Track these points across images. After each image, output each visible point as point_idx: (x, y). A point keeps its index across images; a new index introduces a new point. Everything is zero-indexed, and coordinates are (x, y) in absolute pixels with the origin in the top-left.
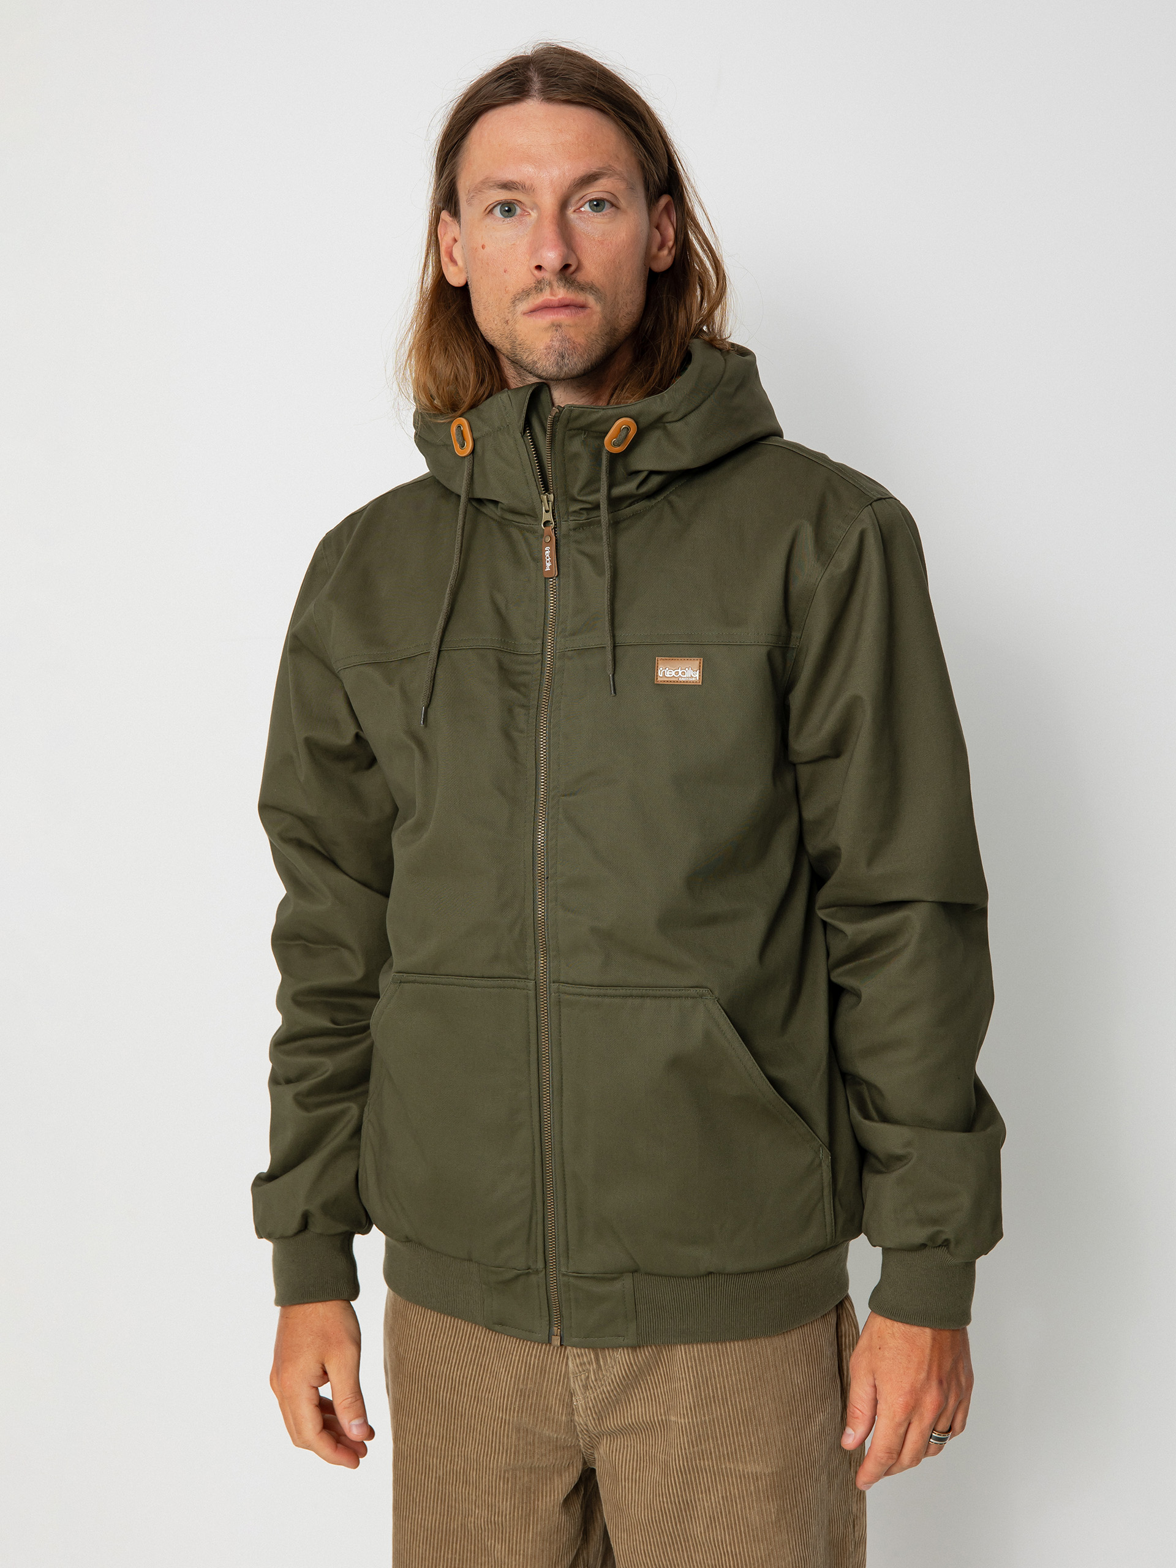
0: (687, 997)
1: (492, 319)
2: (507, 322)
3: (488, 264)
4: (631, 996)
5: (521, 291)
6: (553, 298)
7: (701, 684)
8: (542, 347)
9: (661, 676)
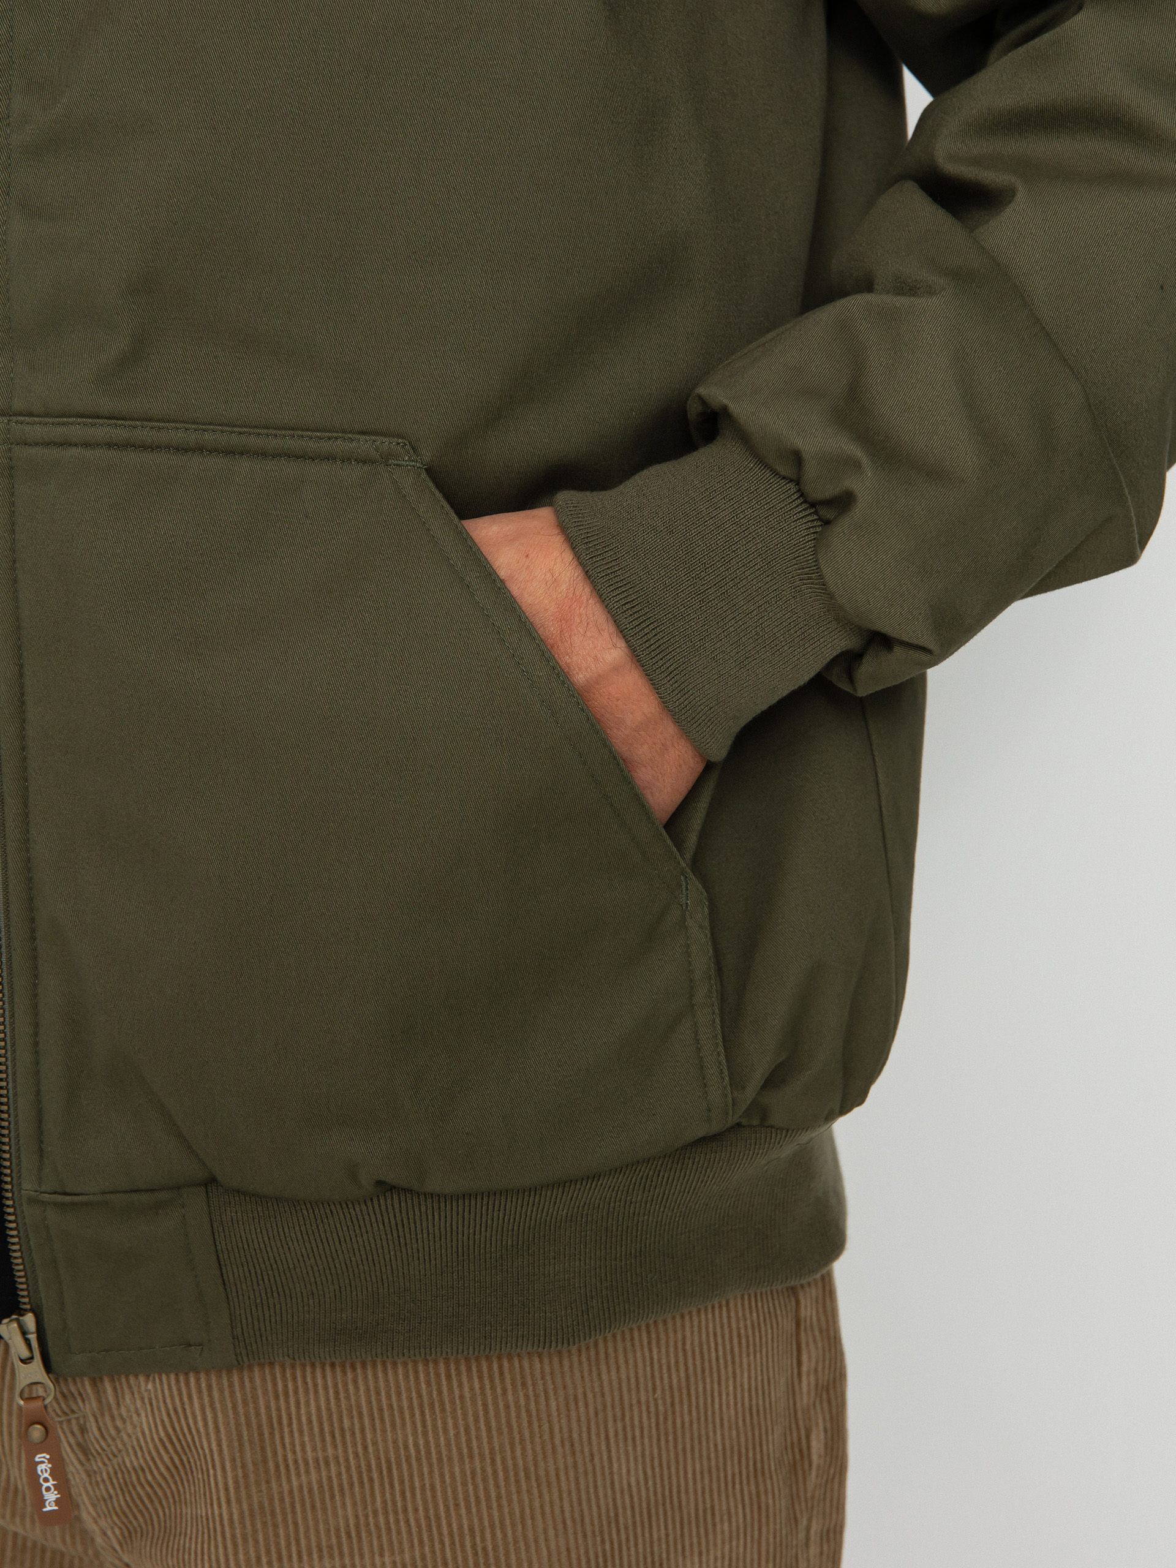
0: (347, 459)
4: (200, 449)
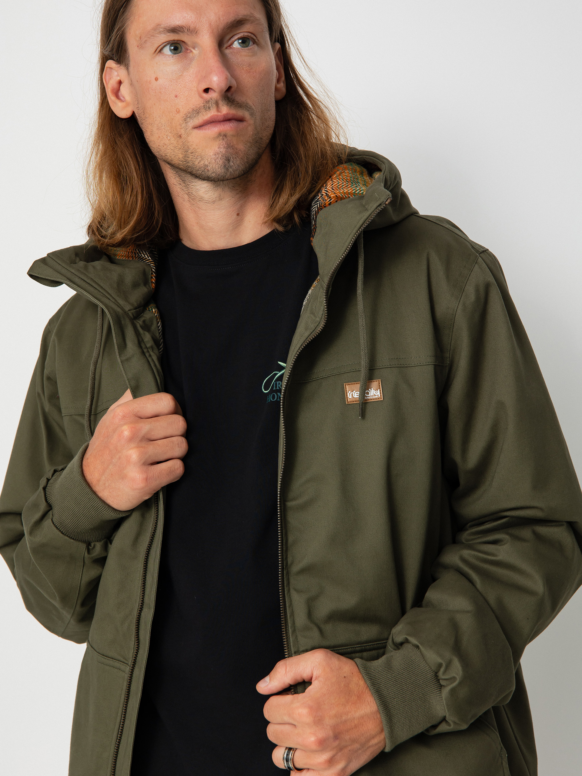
1: (165, 137)
2: (180, 136)
3: (160, 93)
5: (192, 110)
6: (219, 114)
7: (382, 399)
8: (211, 154)
9: (351, 397)
